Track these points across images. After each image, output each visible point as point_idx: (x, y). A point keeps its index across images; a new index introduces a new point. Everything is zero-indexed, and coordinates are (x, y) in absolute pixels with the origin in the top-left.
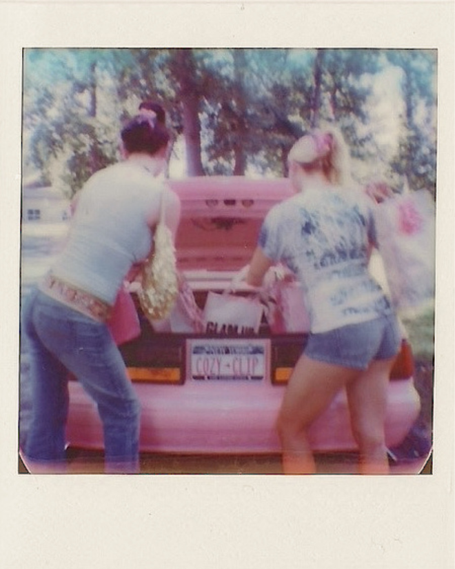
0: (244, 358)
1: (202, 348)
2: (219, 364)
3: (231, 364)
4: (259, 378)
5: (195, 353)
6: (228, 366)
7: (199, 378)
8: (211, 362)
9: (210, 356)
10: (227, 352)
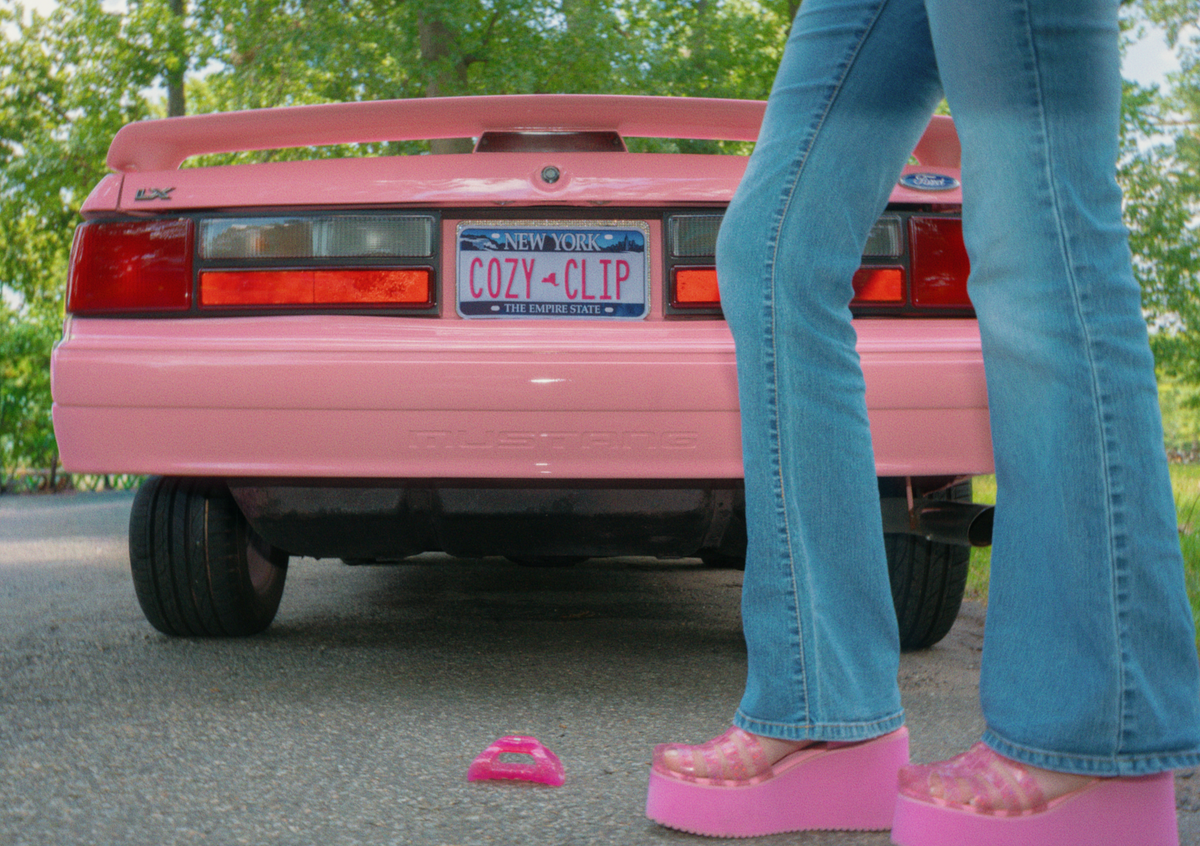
0: (594, 261)
1: (484, 234)
2: (528, 275)
3: (560, 278)
4: (634, 310)
5: (466, 246)
6: (551, 279)
7: (475, 309)
8: (507, 268)
9: (502, 256)
10: (549, 245)
